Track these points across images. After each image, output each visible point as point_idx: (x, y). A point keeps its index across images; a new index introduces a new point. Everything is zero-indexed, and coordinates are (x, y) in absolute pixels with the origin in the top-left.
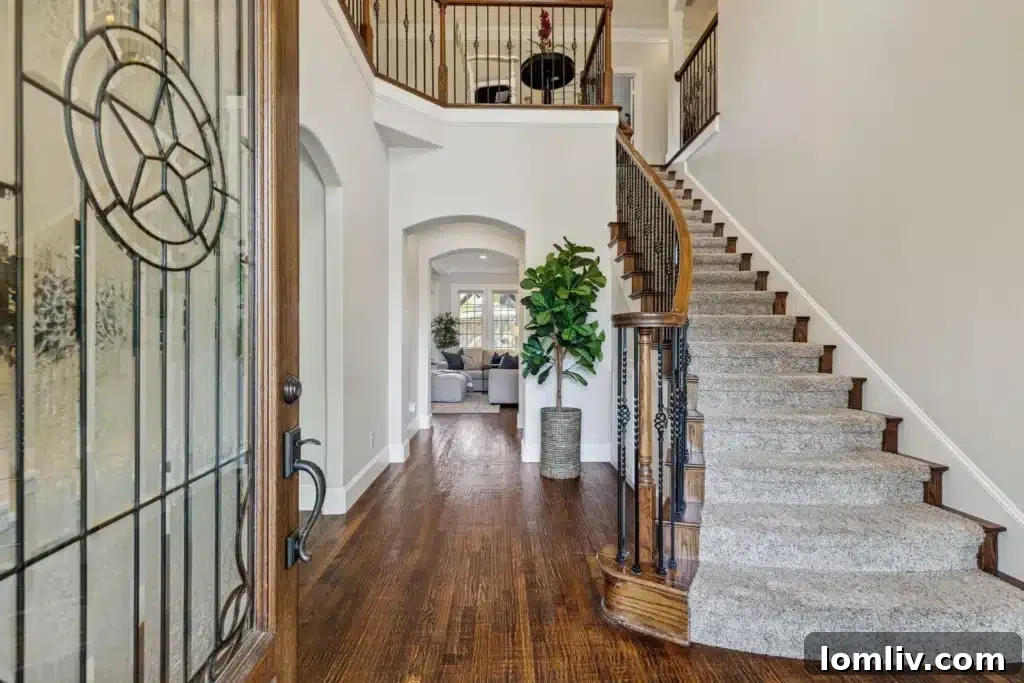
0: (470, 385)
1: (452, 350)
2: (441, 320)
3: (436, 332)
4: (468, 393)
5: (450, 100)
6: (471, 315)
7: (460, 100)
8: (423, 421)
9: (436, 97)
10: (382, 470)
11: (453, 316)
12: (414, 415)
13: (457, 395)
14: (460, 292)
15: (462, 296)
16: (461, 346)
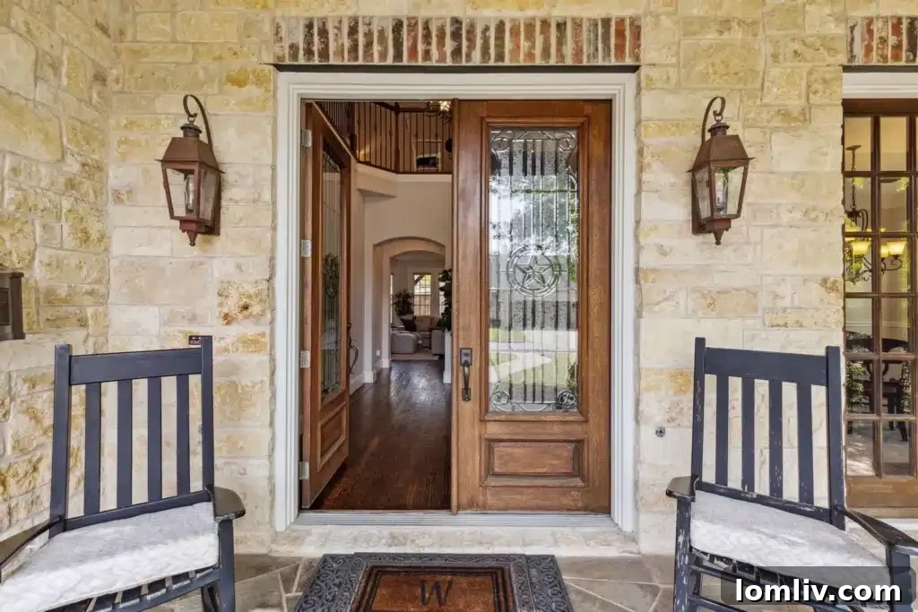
0: (420, 342)
1: (408, 317)
2: (400, 294)
3: (396, 304)
4: (418, 348)
5: (401, 170)
6: (423, 290)
7: (407, 169)
8: (385, 363)
9: (393, 168)
10: (359, 386)
11: (410, 292)
12: (380, 358)
13: (410, 348)
14: (415, 274)
15: (416, 277)
16: (415, 314)
